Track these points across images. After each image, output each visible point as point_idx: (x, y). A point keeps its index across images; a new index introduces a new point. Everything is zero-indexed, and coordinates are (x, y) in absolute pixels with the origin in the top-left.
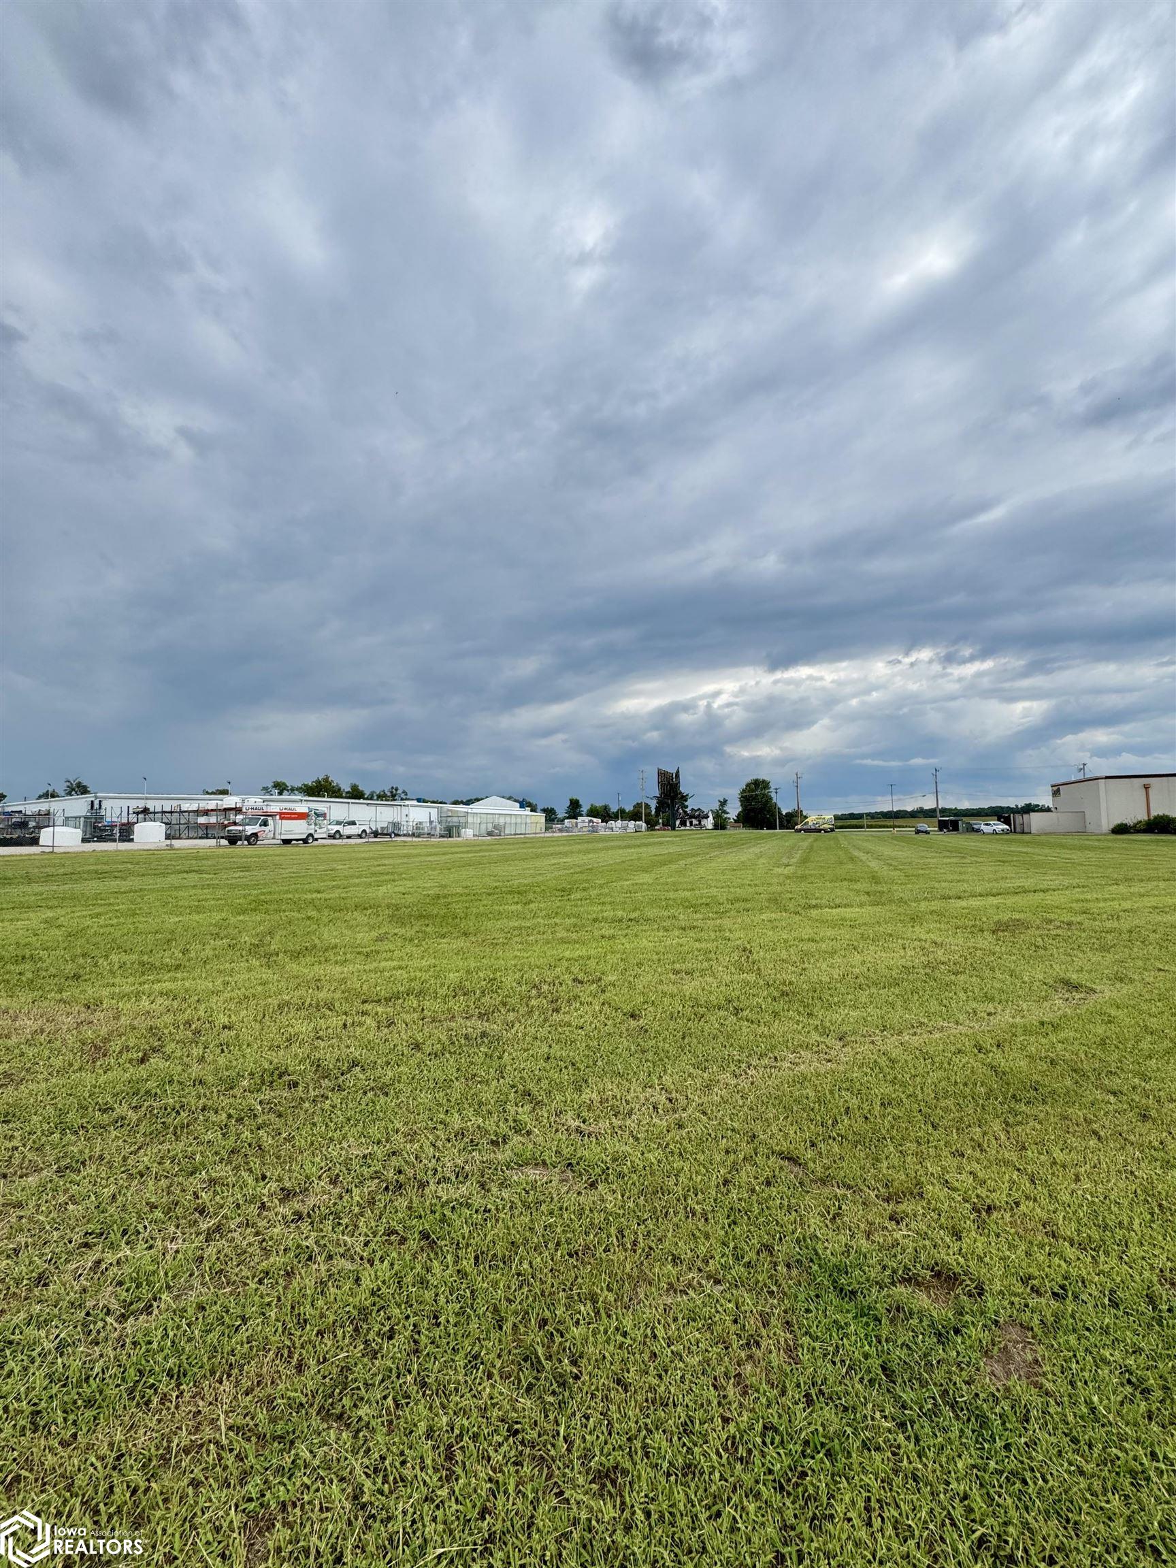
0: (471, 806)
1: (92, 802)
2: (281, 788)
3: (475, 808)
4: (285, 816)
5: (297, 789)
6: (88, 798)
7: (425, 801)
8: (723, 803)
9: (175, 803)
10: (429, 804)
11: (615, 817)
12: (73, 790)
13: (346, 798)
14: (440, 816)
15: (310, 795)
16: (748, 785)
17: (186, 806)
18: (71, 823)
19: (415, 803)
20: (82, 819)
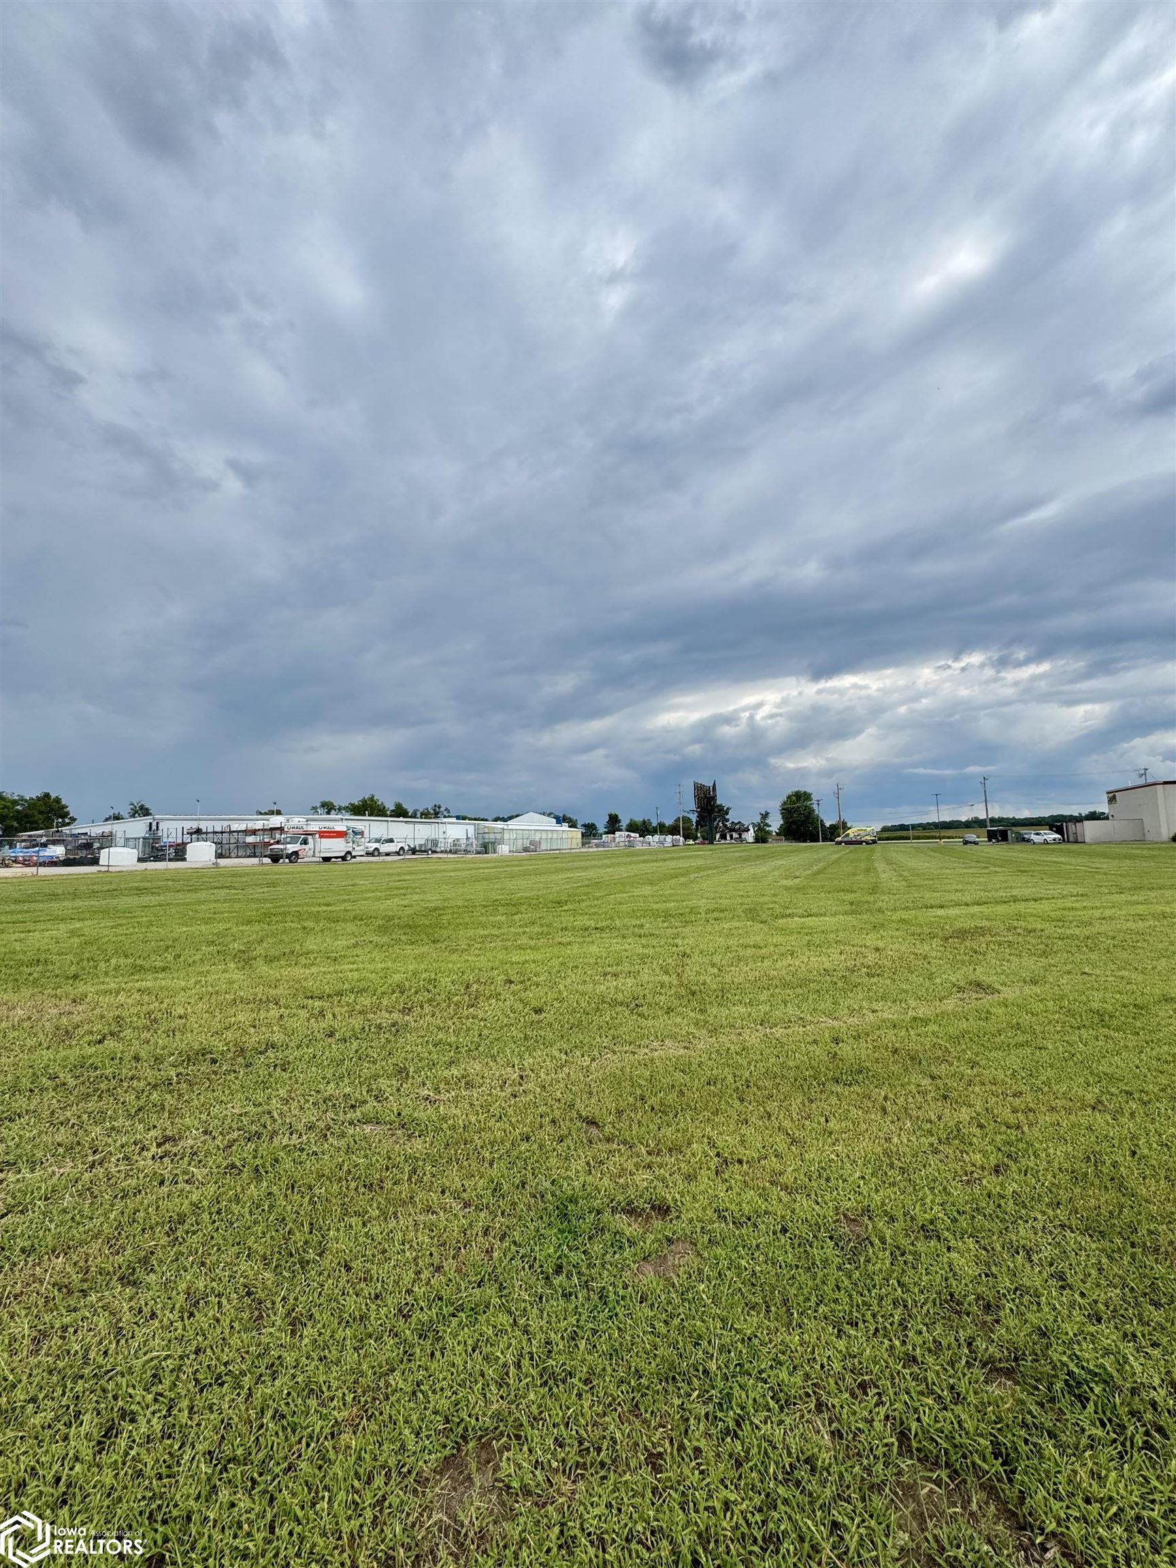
0: (508, 823)
1: (151, 824)
2: (328, 807)
3: (512, 824)
4: (325, 834)
5: (344, 809)
6: (148, 819)
7: (464, 818)
8: (765, 816)
9: (225, 824)
10: (467, 821)
11: (653, 832)
12: (136, 812)
13: (391, 816)
14: (477, 833)
15: (355, 814)
16: (789, 797)
17: (235, 826)
18: (131, 843)
19: (454, 820)
20: (141, 840)
